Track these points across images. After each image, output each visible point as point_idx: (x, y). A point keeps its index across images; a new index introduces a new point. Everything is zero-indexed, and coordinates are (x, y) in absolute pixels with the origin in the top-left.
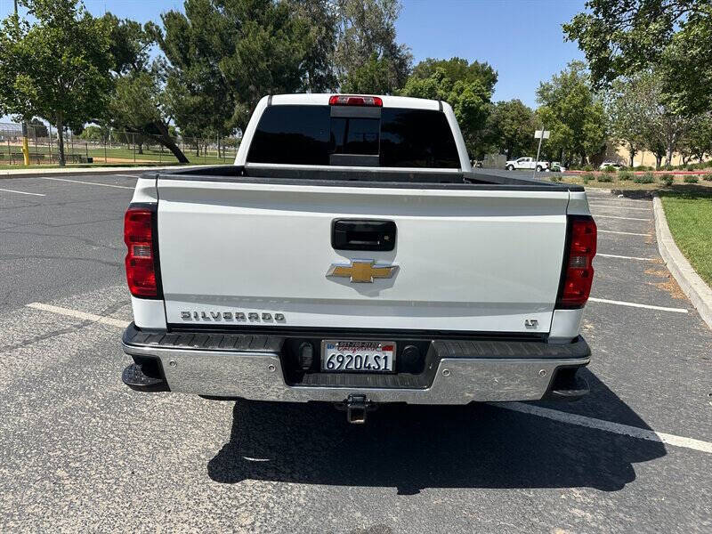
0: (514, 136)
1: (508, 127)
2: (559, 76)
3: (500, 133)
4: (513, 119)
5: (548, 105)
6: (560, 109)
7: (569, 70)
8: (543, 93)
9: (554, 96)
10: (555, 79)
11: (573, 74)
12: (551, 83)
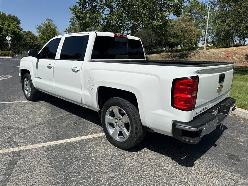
0: (32, 45)
1: (29, 41)
2: (44, 24)
3: (27, 43)
4: (30, 38)
5: (42, 34)
6: (46, 35)
7: (47, 22)
8: (39, 29)
9: (43, 31)
10: (43, 25)
11: (49, 23)
12: (41, 26)
